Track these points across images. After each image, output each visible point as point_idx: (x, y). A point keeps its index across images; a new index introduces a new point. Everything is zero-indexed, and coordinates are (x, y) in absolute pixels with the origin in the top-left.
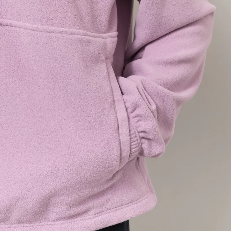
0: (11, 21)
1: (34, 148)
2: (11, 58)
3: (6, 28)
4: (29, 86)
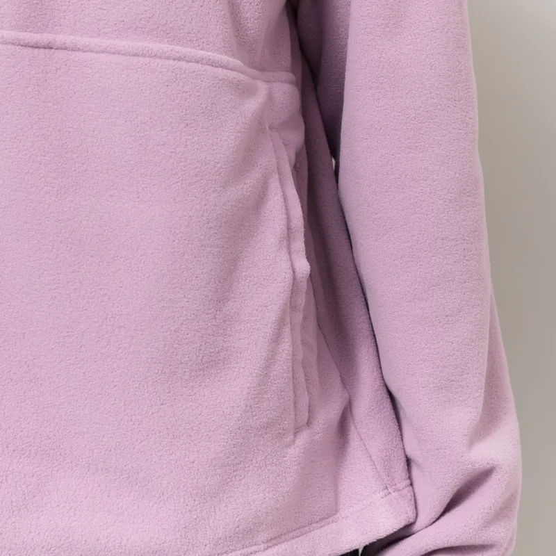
0: (72, 37)
1: (119, 348)
2: (71, 130)
3: (62, 54)
4: (111, 196)
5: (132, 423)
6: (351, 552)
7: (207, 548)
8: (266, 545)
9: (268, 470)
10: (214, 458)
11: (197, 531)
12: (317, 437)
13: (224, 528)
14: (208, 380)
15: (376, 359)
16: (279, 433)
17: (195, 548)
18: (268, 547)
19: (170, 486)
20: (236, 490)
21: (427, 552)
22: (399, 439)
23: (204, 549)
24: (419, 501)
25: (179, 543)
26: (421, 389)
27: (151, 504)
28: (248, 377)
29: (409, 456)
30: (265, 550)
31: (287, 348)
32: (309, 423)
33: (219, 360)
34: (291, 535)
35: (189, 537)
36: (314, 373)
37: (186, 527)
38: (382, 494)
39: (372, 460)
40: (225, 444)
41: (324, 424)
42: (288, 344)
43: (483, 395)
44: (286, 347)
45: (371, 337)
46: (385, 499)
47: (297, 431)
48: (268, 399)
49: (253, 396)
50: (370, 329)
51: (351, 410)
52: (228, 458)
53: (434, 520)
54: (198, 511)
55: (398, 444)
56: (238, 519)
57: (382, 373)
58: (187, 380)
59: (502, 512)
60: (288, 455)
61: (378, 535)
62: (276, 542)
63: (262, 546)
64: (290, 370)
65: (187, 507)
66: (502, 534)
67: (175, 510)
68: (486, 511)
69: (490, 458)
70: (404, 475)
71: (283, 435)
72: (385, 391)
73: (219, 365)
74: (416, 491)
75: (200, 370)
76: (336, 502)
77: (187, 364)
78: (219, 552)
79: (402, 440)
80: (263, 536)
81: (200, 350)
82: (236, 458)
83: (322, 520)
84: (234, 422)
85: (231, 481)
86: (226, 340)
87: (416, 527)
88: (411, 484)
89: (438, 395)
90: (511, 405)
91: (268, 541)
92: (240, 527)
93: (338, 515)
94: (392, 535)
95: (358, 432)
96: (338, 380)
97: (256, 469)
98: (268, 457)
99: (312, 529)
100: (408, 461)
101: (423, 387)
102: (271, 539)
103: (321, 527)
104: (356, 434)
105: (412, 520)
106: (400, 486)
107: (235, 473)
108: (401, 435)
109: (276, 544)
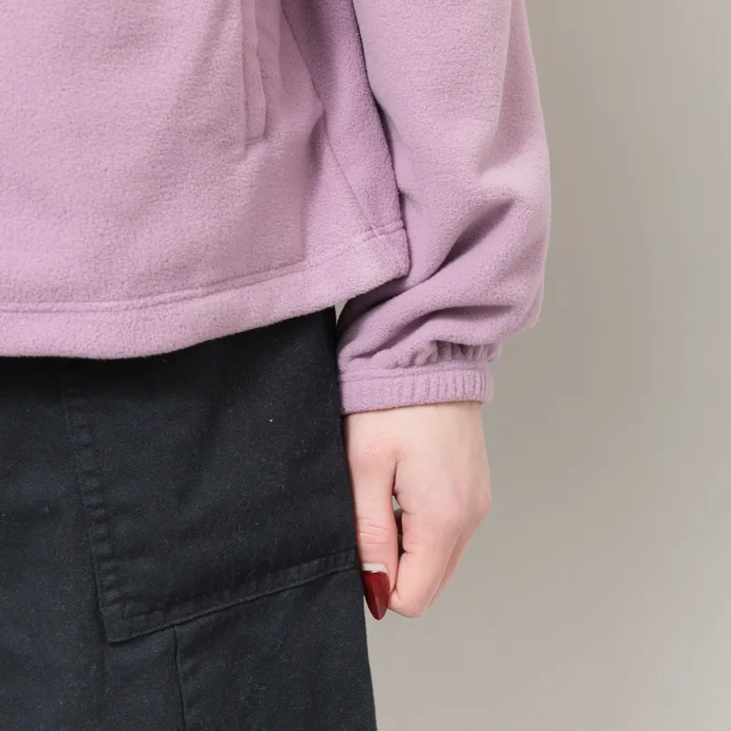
5: (22, 114)
6: (322, 311)
7: (125, 287)
8: (205, 290)
9: (209, 189)
10: (135, 166)
11: (111, 262)
12: (277, 154)
13: (147, 261)
14: (126, 61)
15: (360, 59)
16: (223, 142)
17: (109, 287)
18: (208, 294)
19: (74, 201)
20: (164, 212)
21: (422, 314)
22: (388, 166)
23: (121, 288)
24: (414, 249)
25: (87, 278)
26: (416, 92)
27: (49, 226)
28: (181, 60)
29: (402, 190)
30: (204, 296)
31: (235, 26)
32: (266, 135)
33: (142, 35)
34: (240, 281)
35: (101, 270)
36: (275, 71)
37: (95, 257)
38: (364, 235)
39: (351, 192)
40: (149, 148)
41: (287, 138)
42: (238, 20)
43: (499, 104)
44: (233, 25)
45: (353, 30)
46: (368, 242)
47: (250, 142)
48: (208, 93)
49: (188, 87)
50: (352, 18)
51: (325, 127)
52: (153, 167)
53: (433, 271)
54: (113, 235)
55: (387, 173)
56: (166, 251)
57: (367, 77)
58: (97, 59)
59: (523, 262)
60: (236, 173)
61: (357, 289)
62: (219, 288)
63: (200, 291)
64: (240, 56)
65: (97, 230)
66: (522, 292)
67: (81, 232)
68: (501, 259)
69: (506, 187)
70: (395, 213)
71: (231, 145)
72: (372, 102)
73: (142, 42)
74: (411, 236)
75: (115, 47)
76: (304, 246)
77: (97, 37)
78: (141, 293)
79: (394, 169)
80: (202, 277)
81: (116, 18)
82: (164, 168)
83: (283, 265)
84: (162, 120)
85: (158, 200)
86: (151, 8)
87: (410, 282)
88: (405, 227)
89: (438, 101)
90: (539, 124)
91: (208, 285)
92: (170, 261)
93: (305, 263)
94: (376, 289)
95: (334, 157)
96: (308, 84)
97: (192, 187)
98: (208, 172)
99: (269, 277)
100: (401, 197)
101: (419, 90)
102: (213, 283)
103: (282, 275)
104: (331, 157)
105: (403, 272)
106: (389, 227)
107: (163, 189)
108: (392, 161)
109: (219, 291)
